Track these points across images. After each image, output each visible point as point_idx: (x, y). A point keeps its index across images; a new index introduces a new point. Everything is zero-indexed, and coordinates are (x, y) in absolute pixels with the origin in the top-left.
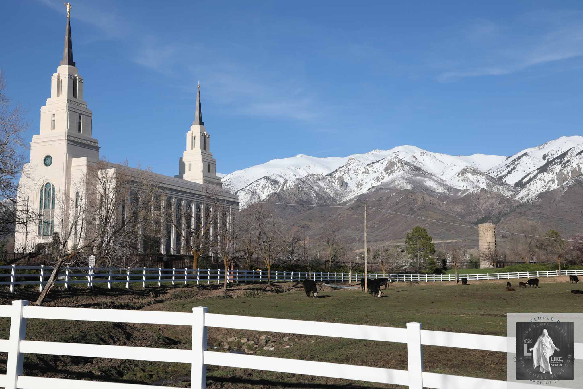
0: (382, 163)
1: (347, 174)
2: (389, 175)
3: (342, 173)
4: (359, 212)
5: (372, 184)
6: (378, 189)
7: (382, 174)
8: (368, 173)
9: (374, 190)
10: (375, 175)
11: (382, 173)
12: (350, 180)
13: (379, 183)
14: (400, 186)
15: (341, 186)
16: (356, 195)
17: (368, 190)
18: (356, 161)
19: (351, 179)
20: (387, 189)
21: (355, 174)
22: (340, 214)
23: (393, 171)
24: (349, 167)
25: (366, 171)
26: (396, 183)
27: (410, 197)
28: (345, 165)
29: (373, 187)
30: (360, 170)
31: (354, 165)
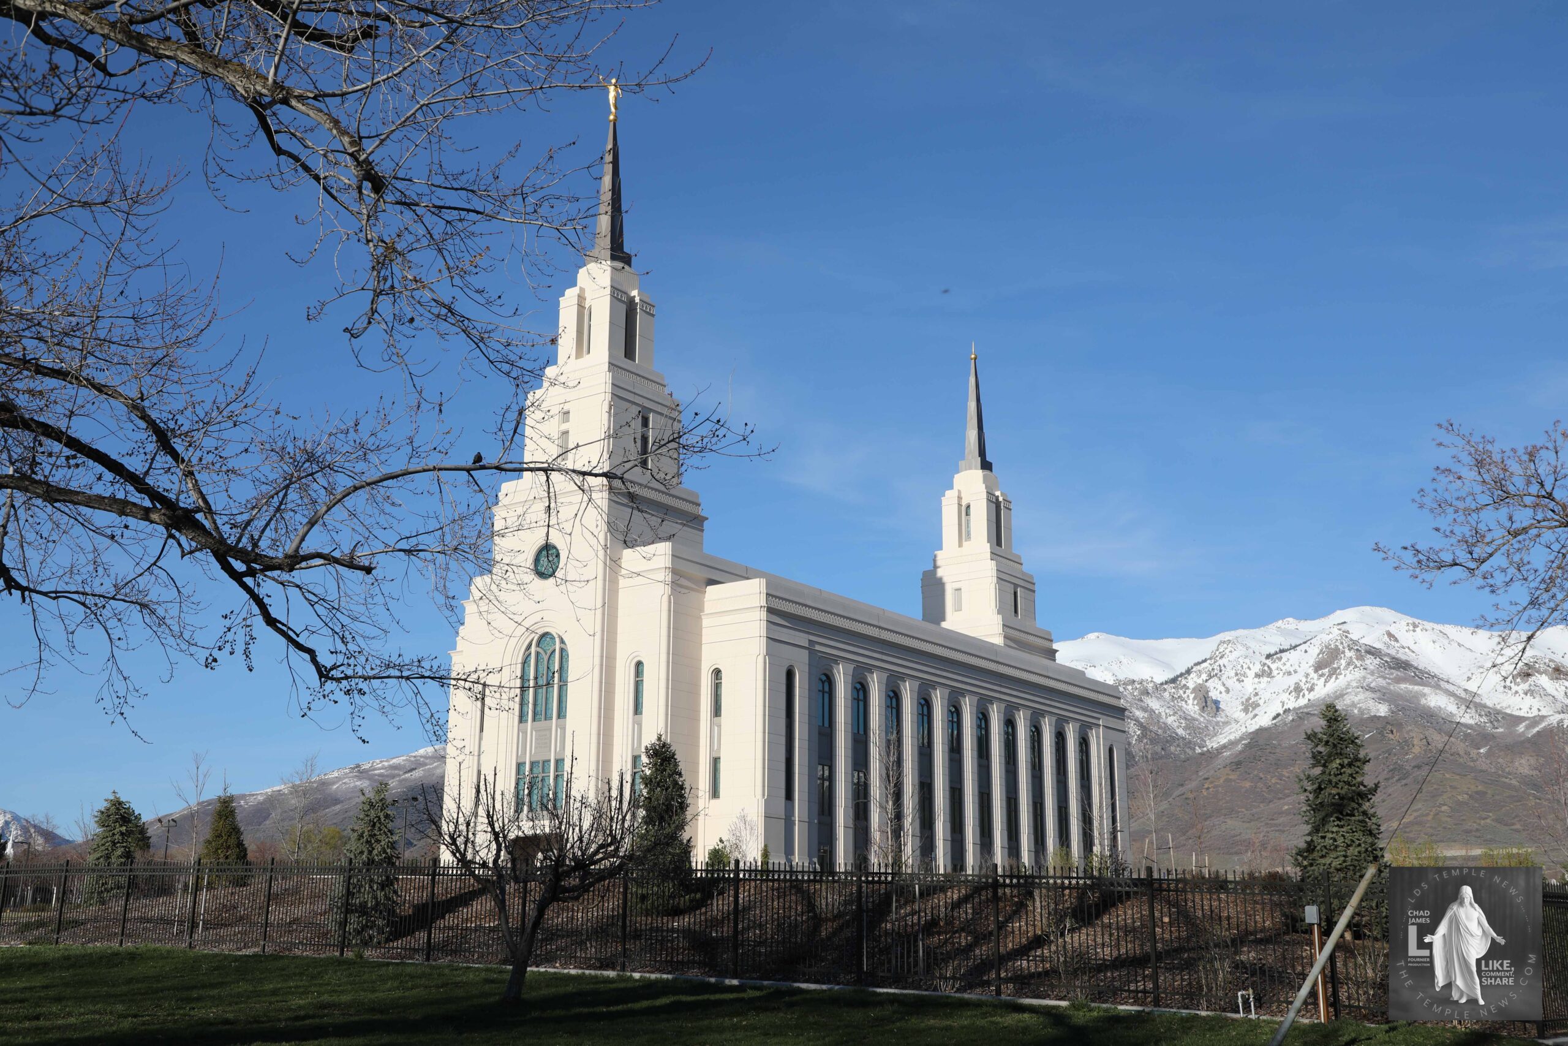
0: (1306, 652)
1: (1215, 679)
2: (1326, 682)
3: (1204, 676)
4: (1256, 772)
5: (1283, 703)
6: (1302, 716)
7: (1307, 677)
8: (1270, 675)
9: (1291, 718)
10: (1291, 681)
11: (1307, 675)
12: (1224, 693)
13: (1302, 702)
14: (1360, 708)
15: (1203, 709)
16: (1244, 730)
17: (1274, 718)
18: (1239, 646)
19: (1228, 691)
21: (1238, 680)
22: (1207, 779)
23: (1335, 669)
24: (1221, 662)
25: (1264, 671)
26: (1348, 700)
27: (1390, 736)
28: (1211, 659)
29: (1287, 711)
30: (1249, 668)
31: (1233, 656)
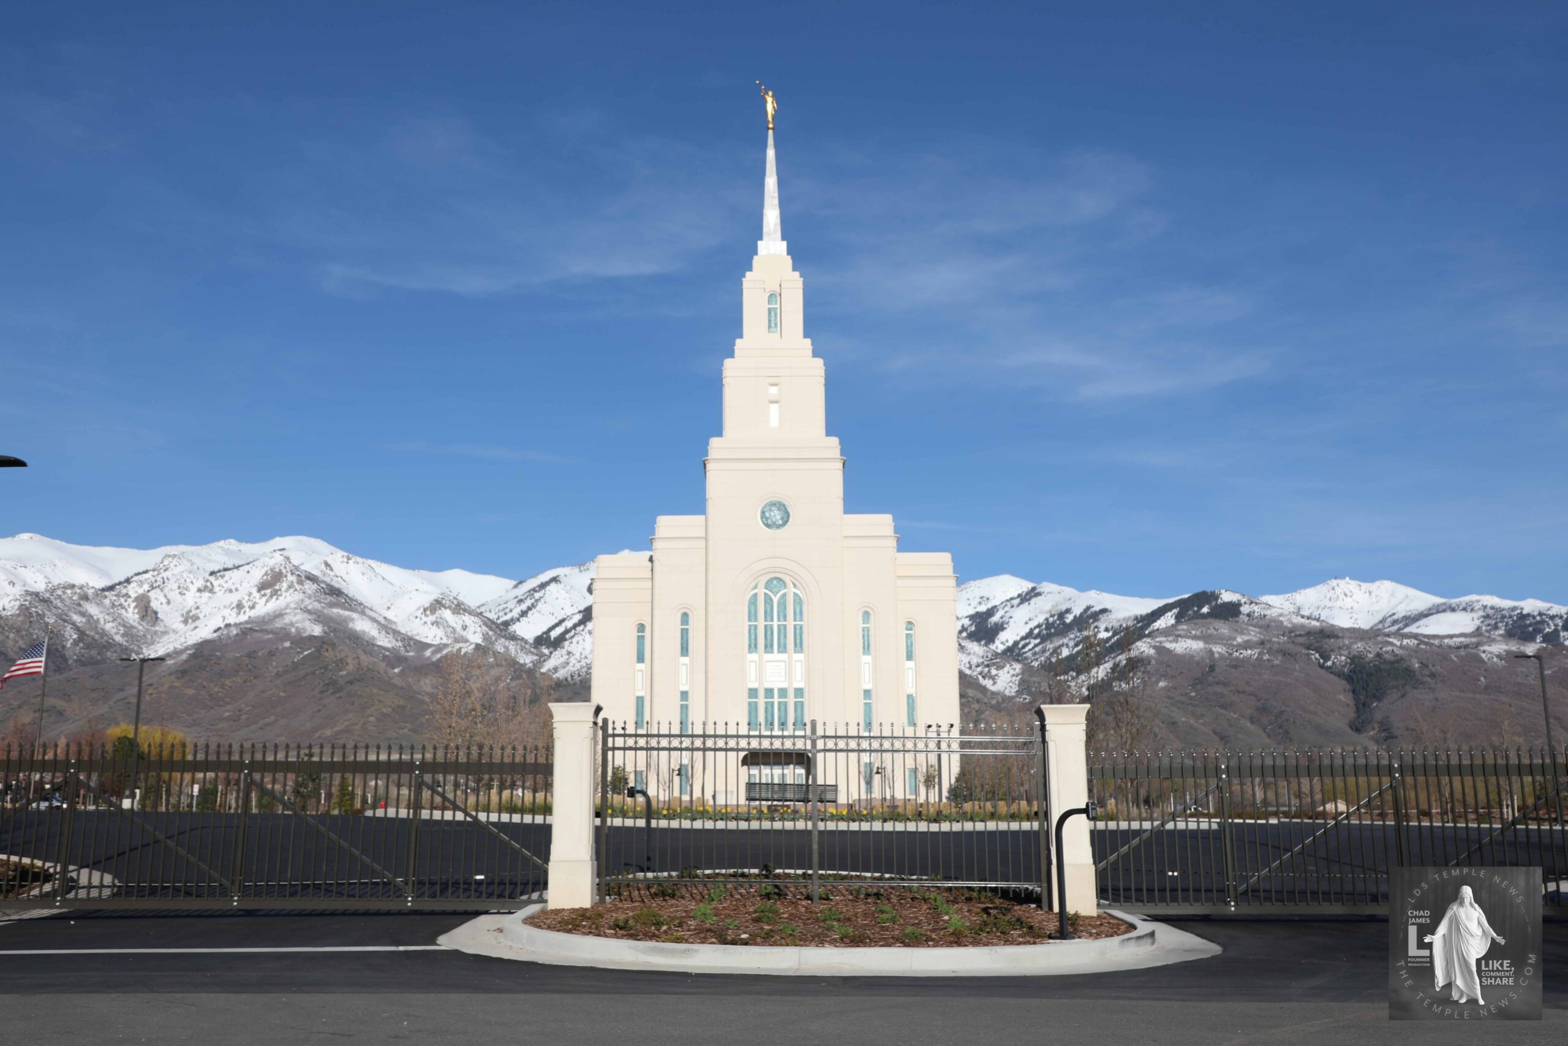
0: (248, 572)
1: (157, 591)
2: (267, 601)
3: (146, 587)
4: (200, 681)
5: (224, 618)
6: (247, 631)
7: (249, 596)
8: (211, 591)
9: (233, 632)
10: (234, 598)
11: (250, 594)
12: (165, 605)
13: (243, 618)
14: (297, 628)
15: (143, 618)
16: (184, 640)
17: (215, 631)
18: (185, 562)
19: (169, 602)
20: (267, 632)
21: (181, 593)
22: (151, 685)
23: (277, 591)
24: (165, 575)
25: (206, 587)
26: (287, 619)
27: (326, 654)
28: (154, 570)
29: (228, 626)
30: (192, 583)
31: (177, 569)
